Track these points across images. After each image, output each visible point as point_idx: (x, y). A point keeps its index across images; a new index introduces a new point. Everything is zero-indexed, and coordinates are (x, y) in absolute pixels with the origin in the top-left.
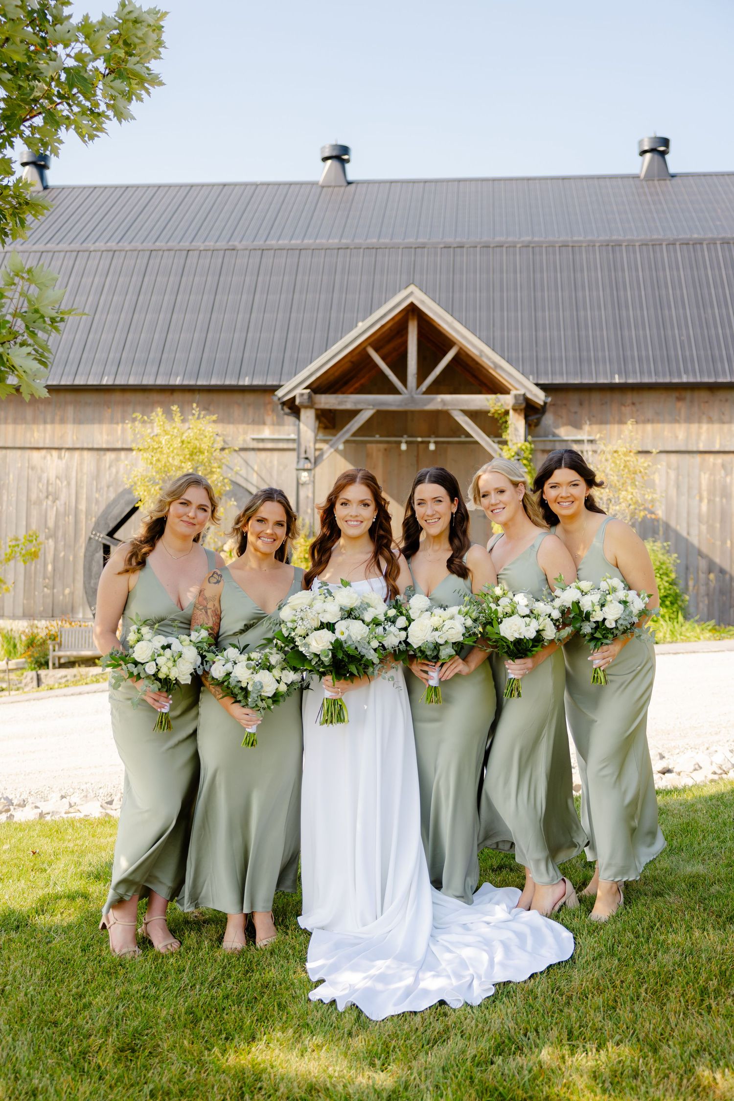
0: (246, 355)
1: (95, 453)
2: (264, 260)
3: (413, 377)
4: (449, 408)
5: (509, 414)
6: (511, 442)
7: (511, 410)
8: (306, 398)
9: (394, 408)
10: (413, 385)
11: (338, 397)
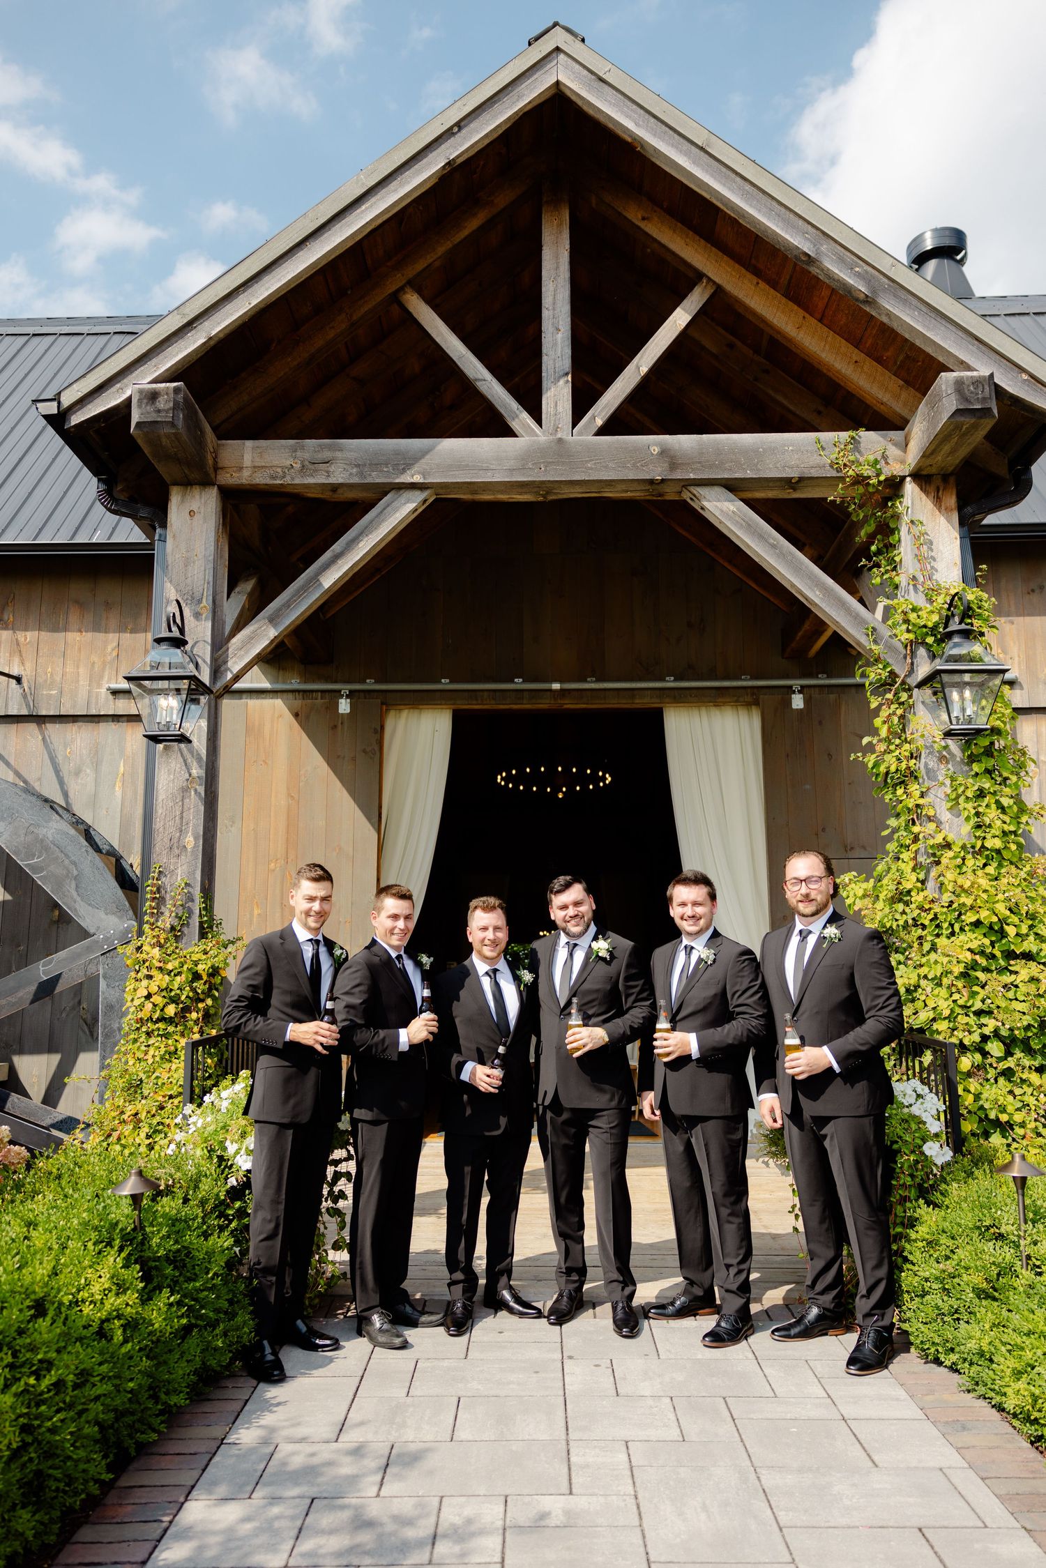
3: (562, 382)
4: (692, 476)
5: (902, 496)
6: (914, 586)
7: (908, 479)
8: (167, 407)
9: (498, 478)
10: (560, 409)
11: (303, 448)
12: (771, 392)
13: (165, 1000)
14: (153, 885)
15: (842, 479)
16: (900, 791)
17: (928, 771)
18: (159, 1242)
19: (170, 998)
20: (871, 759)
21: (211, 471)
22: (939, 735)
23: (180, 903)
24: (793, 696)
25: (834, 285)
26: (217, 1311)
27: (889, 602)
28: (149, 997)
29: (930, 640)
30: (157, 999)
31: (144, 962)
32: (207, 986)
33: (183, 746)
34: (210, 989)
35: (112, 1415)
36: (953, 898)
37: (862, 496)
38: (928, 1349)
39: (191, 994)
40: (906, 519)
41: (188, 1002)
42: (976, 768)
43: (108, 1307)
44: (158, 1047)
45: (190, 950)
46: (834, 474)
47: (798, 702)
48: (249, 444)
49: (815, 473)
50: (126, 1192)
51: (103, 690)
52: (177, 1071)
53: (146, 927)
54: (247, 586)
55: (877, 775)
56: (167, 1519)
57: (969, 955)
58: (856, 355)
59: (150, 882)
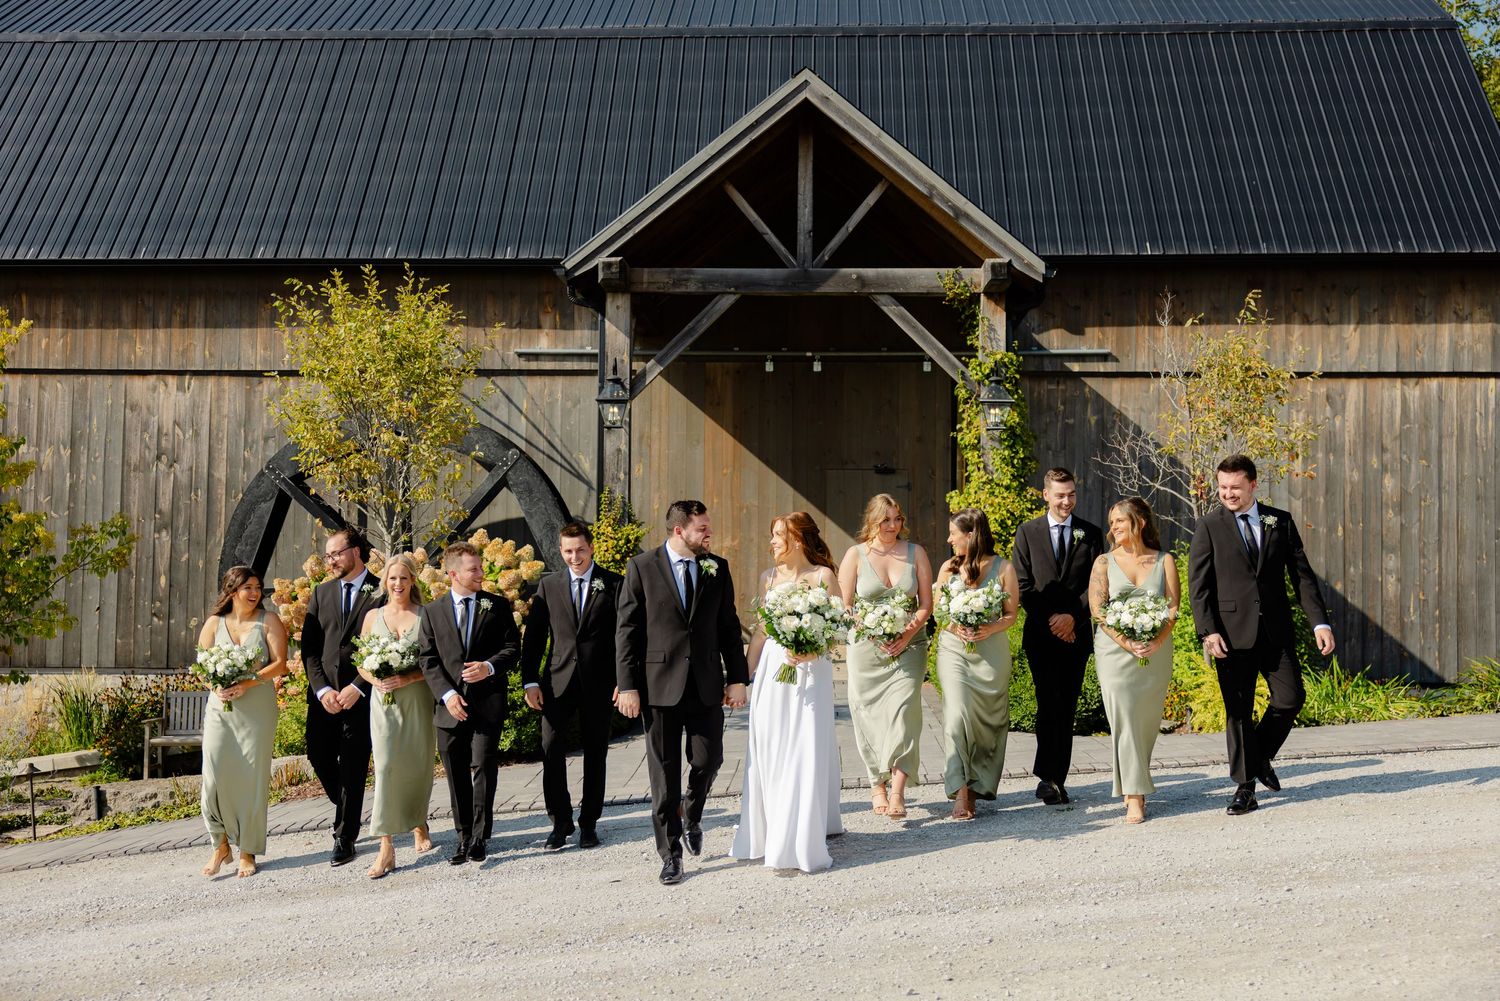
0: (508, 210)
1: (242, 381)
2: (538, 56)
3: (807, 236)
4: (874, 290)
5: (979, 304)
6: (983, 351)
7: (982, 295)
8: (617, 271)
9: (774, 290)
10: (806, 252)
11: (674, 272)
13: (614, 552)
14: (605, 497)
20: (961, 435)
23: (619, 506)
28: (607, 550)
30: (611, 552)
31: (603, 534)
33: (618, 429)
37: (958, 303)
45: (625, 528)
48: (646, 270)
49: (936, 290)
53: (602, 517)
55: (962, 444)
59: (603, 495)
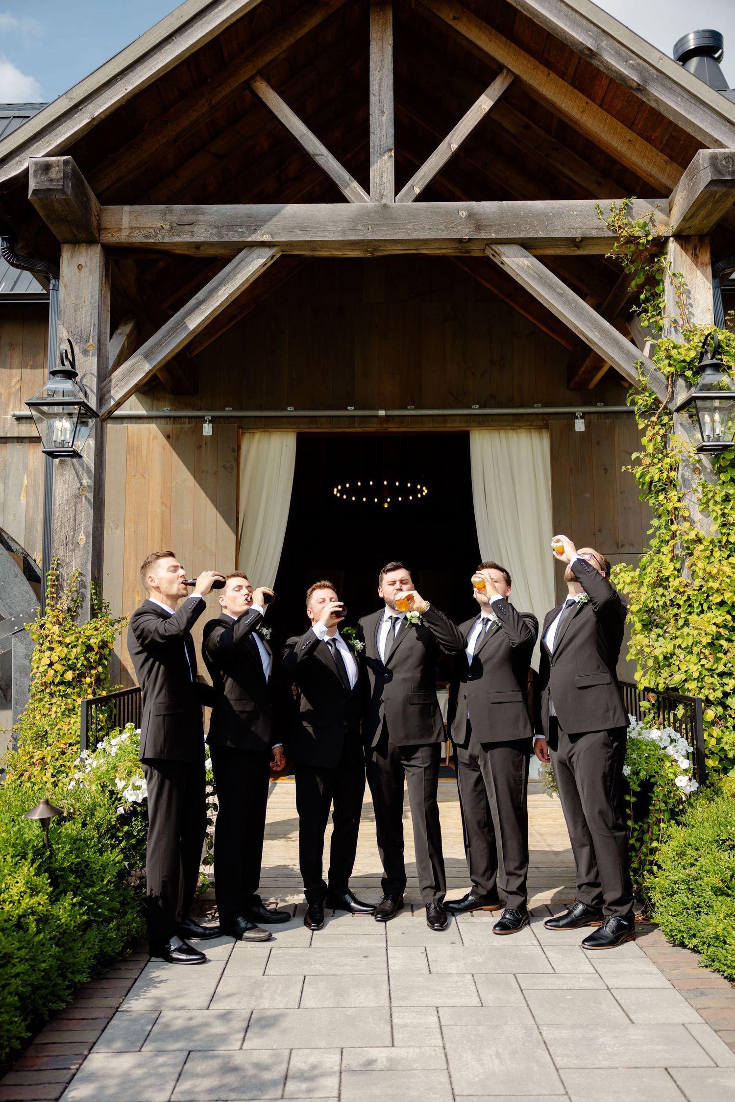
3: (386, 157)
4: (494, 236)
5: (666, 253)
6: (675, 328)
7: (671, 239)
8: (58, 177)
9: (333, 237)
10: (385, 179)
11: (171, 212)
12: (560, 167)
13: (64, 668)
14: (53, 575)
15: (617, 239)
16: (661, 497)
17: (684, 480)
18: (63, 855)
19: (69, 666)
20: (638, 471)
21: (95, 231)
22: (693, 451)
23: (74, 589)
24: (576, 421)
25: (612, 75)
26: (111, 910)
27: (654, 341)
28: (51, 665)
29: (689, 373)
30: (58, 667)
31: (47, 637)
32: (98, 656)
33: (75, 460)
34: (100, 659)
35: (29, 988)
36: (703, 583)
37: (634, 253)
38: (676, 935)
39: (85, 663)
40: (669, 272)
41: (83, 669)
42: (723, 477)
43: (24, 905)
44: (59, 705)
45: (84, 627)
46: (611, 234)
47: (580, 426)
48: (127, 208)
49: (594, 234)
50: (36, 817)
51: (9, 417)
52: (76, 723)
53: (48, 609)
54: (126, 329)
55: (643, 484)
56: (74, 1067)
57: (714, 628)
58: (630, 134)
59: (50, 572)
